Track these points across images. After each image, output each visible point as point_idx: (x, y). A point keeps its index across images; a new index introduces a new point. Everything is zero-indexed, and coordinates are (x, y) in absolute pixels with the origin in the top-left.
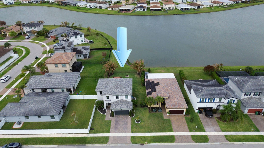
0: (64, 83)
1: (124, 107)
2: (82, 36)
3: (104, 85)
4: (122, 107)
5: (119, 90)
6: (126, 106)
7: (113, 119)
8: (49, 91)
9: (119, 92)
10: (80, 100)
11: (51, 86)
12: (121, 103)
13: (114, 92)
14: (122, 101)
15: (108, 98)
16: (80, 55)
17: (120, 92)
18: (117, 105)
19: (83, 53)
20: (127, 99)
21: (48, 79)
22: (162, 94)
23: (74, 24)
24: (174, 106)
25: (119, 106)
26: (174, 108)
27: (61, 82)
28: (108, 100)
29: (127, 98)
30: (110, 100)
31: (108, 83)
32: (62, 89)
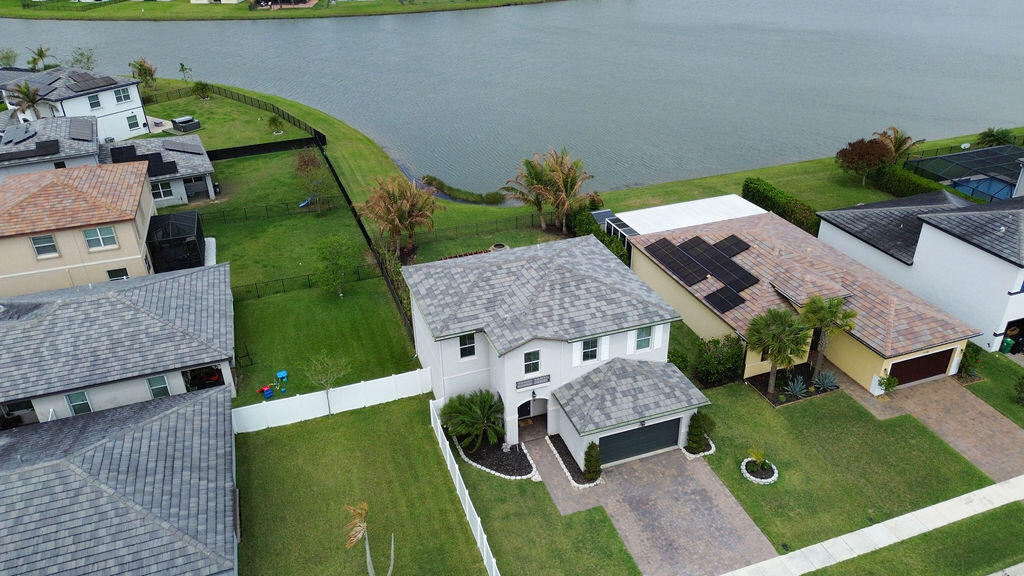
0: (156, 340)
1: (657, 405)
2: (127, 97)
3: (471, 290)
4: (647, 407)
5: (587, 306)
6: (668, 396)
7: (604, 493)
8: (46, 411)
9: (593, 316)
10: (305, 429)
11: (58, 373)
12: (626, 384)
13: (566, 321)
14: (621, 369)
15: (535, 368)
16: (166, 185)
17: (599, 315)
18: (608, 397)
19: (183, 171)
20: (644, 354)
21: (18, 333)
22: (811, 288)
23: (41, 54)
24: (910, 334)
25: (626, 403)
26: (919, 346)
27: (134, 337)
28: (533, 382)
29: (643, 344)
30: (548, 379)
31: (489, 279)
32: (154, 376)
